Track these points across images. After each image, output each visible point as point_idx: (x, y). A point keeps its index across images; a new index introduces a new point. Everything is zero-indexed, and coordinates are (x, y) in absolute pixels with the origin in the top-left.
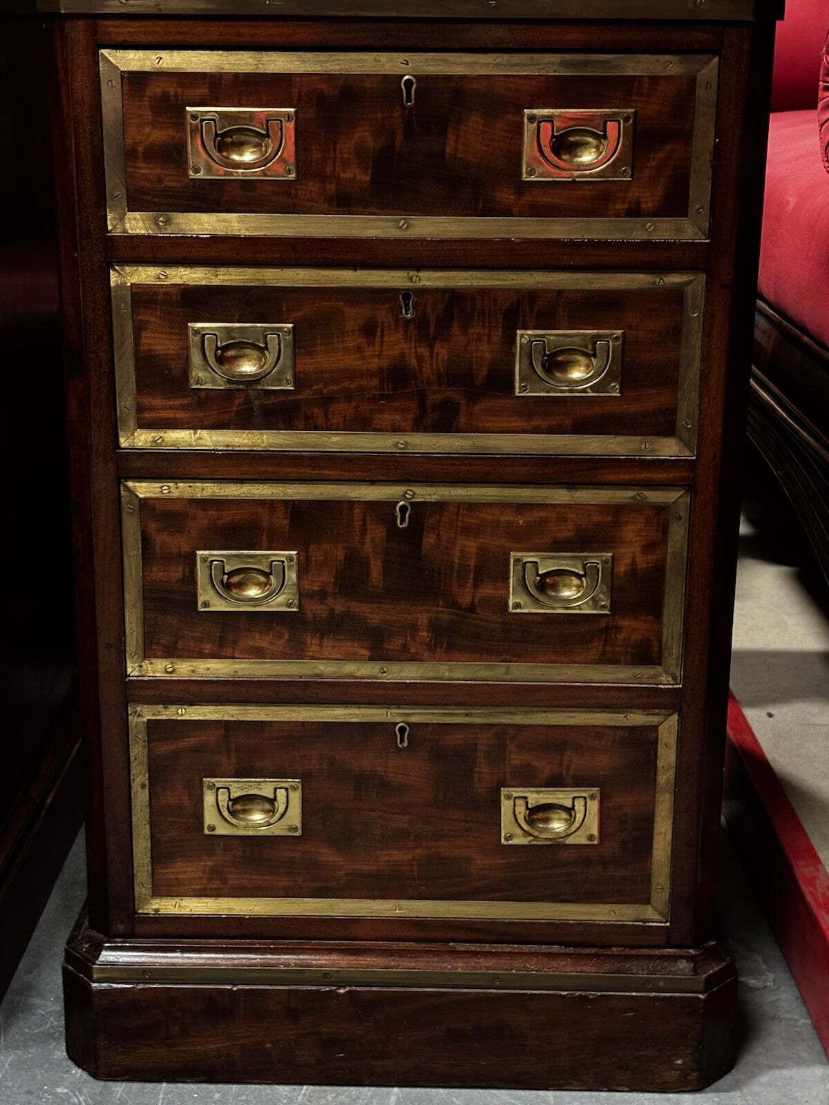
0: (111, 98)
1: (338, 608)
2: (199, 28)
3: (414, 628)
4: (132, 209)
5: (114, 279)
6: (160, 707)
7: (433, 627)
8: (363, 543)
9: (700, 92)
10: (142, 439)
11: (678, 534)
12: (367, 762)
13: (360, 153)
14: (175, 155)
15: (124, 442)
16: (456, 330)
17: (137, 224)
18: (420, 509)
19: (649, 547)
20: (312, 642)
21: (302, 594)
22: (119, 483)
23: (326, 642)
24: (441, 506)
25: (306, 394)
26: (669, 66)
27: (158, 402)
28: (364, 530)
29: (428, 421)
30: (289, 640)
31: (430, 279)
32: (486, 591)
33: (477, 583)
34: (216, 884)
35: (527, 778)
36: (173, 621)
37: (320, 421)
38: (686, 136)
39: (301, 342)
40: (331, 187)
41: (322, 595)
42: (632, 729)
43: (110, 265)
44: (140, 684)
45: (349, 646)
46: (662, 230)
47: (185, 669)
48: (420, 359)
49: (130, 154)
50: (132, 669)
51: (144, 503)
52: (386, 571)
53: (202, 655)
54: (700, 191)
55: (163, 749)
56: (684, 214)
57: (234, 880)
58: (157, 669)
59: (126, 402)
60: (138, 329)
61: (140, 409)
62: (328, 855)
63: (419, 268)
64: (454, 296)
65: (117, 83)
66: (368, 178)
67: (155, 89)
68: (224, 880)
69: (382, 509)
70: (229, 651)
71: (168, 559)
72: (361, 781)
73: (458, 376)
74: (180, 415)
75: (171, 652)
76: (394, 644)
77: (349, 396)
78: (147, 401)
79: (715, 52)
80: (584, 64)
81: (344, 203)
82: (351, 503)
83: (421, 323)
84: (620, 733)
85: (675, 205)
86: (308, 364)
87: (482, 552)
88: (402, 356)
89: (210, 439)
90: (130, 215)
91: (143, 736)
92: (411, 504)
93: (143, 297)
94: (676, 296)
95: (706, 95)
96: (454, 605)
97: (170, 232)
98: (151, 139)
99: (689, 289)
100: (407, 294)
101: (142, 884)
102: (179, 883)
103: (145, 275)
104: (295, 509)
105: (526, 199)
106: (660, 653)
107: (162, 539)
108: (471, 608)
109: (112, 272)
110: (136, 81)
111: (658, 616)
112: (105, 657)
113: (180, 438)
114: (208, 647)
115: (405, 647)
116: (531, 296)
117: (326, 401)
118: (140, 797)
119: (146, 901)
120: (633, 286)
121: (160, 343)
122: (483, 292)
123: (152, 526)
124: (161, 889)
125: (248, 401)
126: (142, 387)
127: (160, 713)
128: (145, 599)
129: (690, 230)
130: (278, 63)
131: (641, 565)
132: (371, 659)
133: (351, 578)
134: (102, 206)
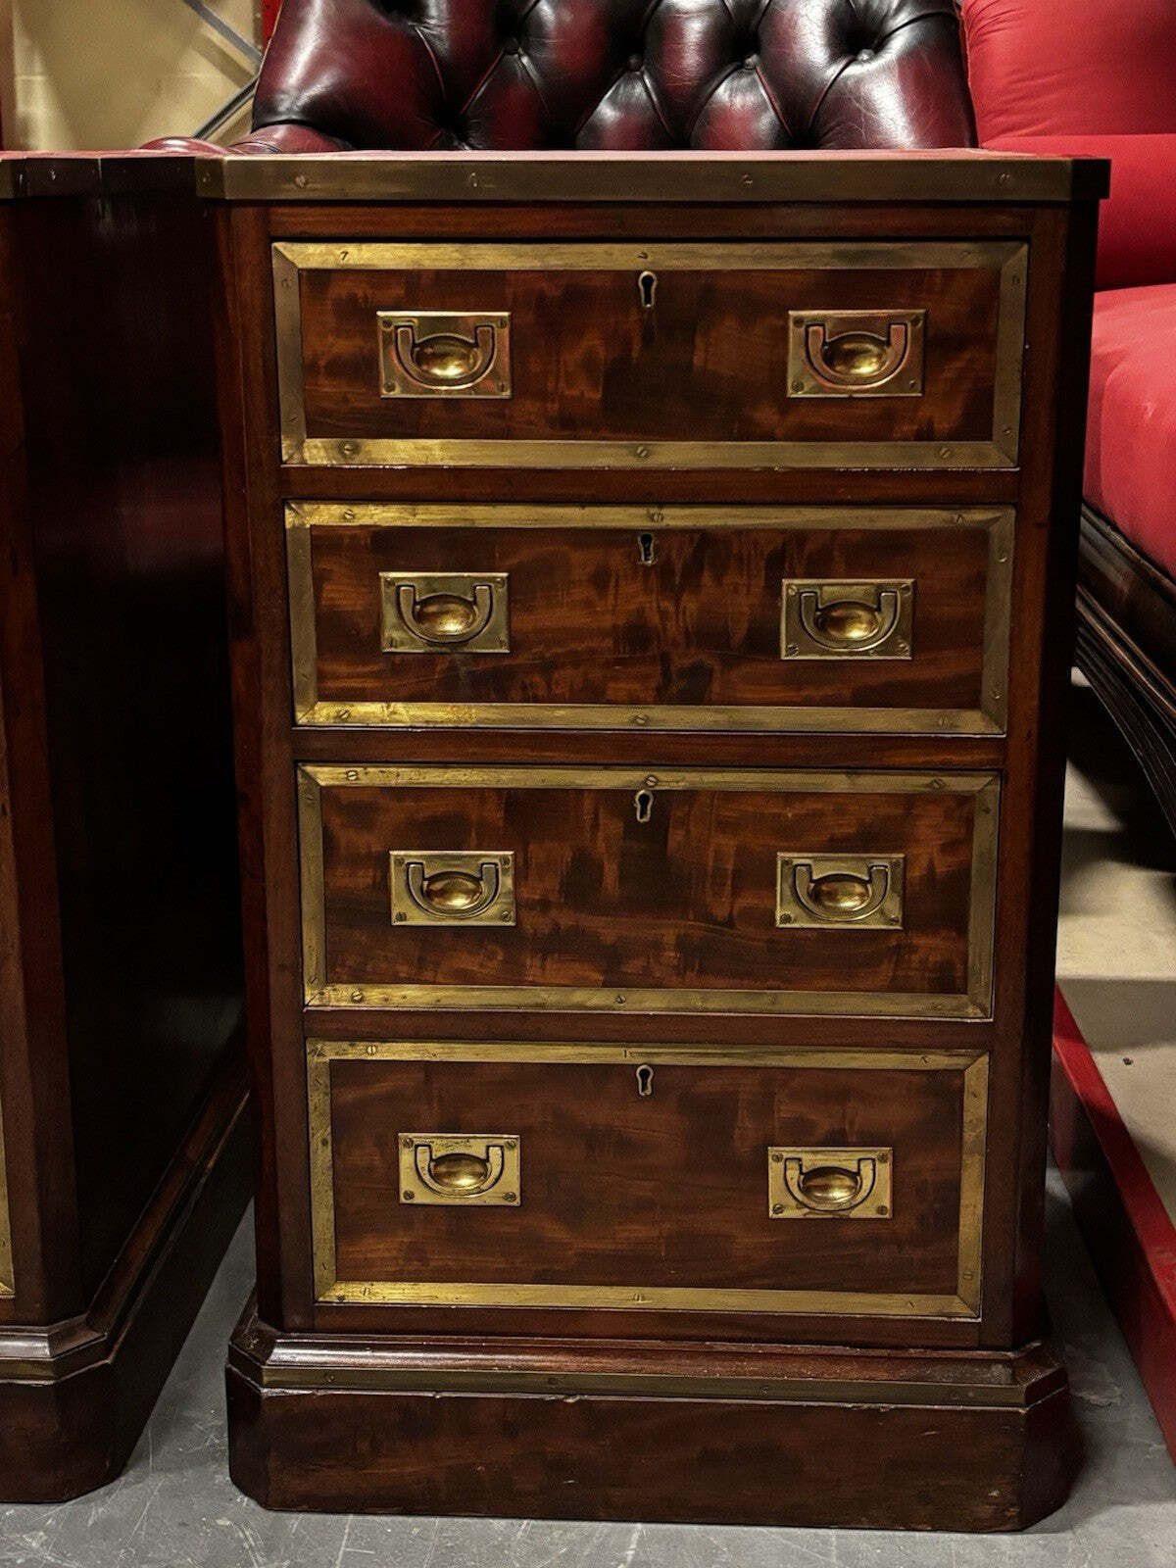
0: (286, 301)
1: (565, 922)
2: (394, 215)
3: (658, 946)
4: (312, 435)
5: (290, 519)
6: (345, 1045)
7: (681, 945)
8: (594, 840)
9: (1006, 286)
10: (324, 714)
11: (985, 832)
12: (601, 1113)
13: (589, 364)
14: (364, 370)
15: (302, 718)
16: (707, 578)
17: (317, 453)
18: (665, 800)
19: (950, 847)
20: (532, 964)
21: (520, 904)
22: (296, 767)
23: (548, 964)
24: (690, 795)
25: (522, 659)
26: (964, 256)
27: (342, 671)
28: (595, 826)
29: (673, 689)
30: (505, 961)
31: (676, 517)
32: (746, 901)
33: (736, 892)
34: (415, 1265)
35: (801, 1134)
36: (361, 937)
37: (541, 692)
38: (989, 342)
39: (517, 595)
40: (554, 408)
41: (545, 905)
42: (931, 1074)
43: (285, 503)
44: (322, 1016)
45: (579, 969)
46: (960, 457)
47: (375, 997)
48: (663, 615)
49: (310, 369)
50: (311, 998)
51: (326, 791)
52: (622, 879)
53: (397, 980)
54: (1007, 411)
55: (350, 1096)
56: (987, 436)
57: (437, 1261)
58: (341, 997)
59: (304, 669)
60: (319, 581)
61: (321, 676)
62: (554, 1231)
63: (661, 504)
64: (704, 539)
65: (294, 283)
66: (599, 396)
67: (339, 290)
68: (424, 1261)
69: (619, 798)
70: (429, 975)
71: (356, 861)
72: (593, 1138)
73: (709, 635)
74: (369, 684)
75: (360, 977)
76: (632, 967)
77: (576, 661)
78: (331, 667)
79: (1026, 239)
80: (862, 255)
81: (567, 426)
82: (580, 792)
83: (664, 570)
84: (916, 1079)
85: (976, 425)
86: (526, 622)
87: (740, 851)
88: (641, 611)
89: (407, 714)
90: (311, 442)
91: (325, 1080)
92: (654, 793)
93: (324, 540)
94: (979, 537)
95: (1013, 292)
96: (709, 918)
97: (358, 462)
98: (335, 350)
99: (994, 529)
100: (646, 536)
101: (324, 1263)
102: (370, 1264)
103: (328, 515)
104: (513, 801)
105: (792, 420)
106: (966, 979)
107: (346, 837)
108: (729, 923)
109: (287, 512)
110: (316, 280)
111: (962, 932)
112: (278, 981)
113: (370, 712)
114: (403, 970)
115: (647, 971)
116: (798, 538)
117: (548, 667)
118: (322, 1157)
119: (329, 1287)
120: (926, 525)
121: (344, 596)
122: (739, 532)
123: (336, 821)
124: (347, 1272)
125: (452, 667)
126: (325, 649)
127: (345, 1052)
128: (327, 911)
129: (995, 456)
130: (488, 257)
131: (941, 869)
132: (605, 985)
133: (580, 885)
134: (275, 429)
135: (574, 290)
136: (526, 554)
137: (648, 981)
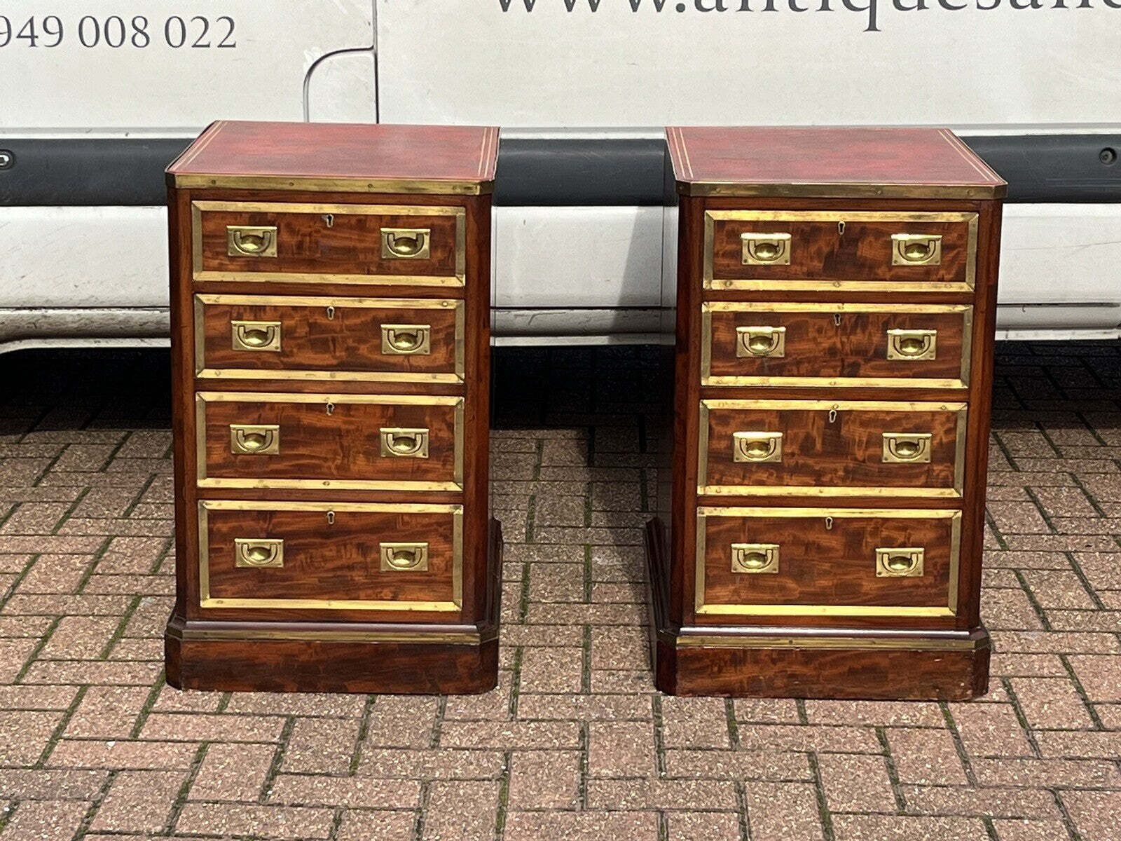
0: (709, 232)
1: (801, 461)
2: (750, 201)
3: (836, 470)
4: (714, 279)
5: (704, 309)
6: (712, 509)
7: (846, 470)
8: (813, 429)
9: (971, 228)
10: (712, 381)
11: (961, 424)
12: (811, 536)
13: (819, 252)
14: (737, 254)
15: (703, 383)
16: (859, 331)
17: (717, 285)
18: (841, 413)
19: (948, 432)
20: (786, 477)
21: (784, 454)
22: (699, 400)
23: (793, 478)
24: (850, 412)
25: (789, 359)
26: (955, 217)
27: (720, 364)
28: (813, 423)
29: (845, 372)
30: (777, 477)
31: (849, 308)
32: (871, 451)
33: (867, 449)
34: (735, 598)
35: (889, 543)
36: (721, 467)
37: (796, 373)
38: (965, 246)
39: (789, 338)
40: (805, 269)
41: (793, 454)
42: (940, 520)
43: (703, 302)
44: (705, 497)
45: (807, 479)
46: (955, 287)
47: (726, 491)
48: (842, 343)
49: (716, 255)
50: (700, 491)
51: (711, 411)
52: (823, 443)
53: (734, 484)
54: (971, 273)
55: (713, 529)
56: (964, 281)
57: (744, 595)
58: (712, 490)
59: (705, 364)
60: (714, 331)
61: (712, 367)
62: (791, 584)
63: (843, 303)
64: (859, 315)
65: (712, 225)
66: (822, 265)
67: (728, 227)
68: (739, 596)
69: (823, 414)
70: (746, 482)
71: (720, 437)
72: (808, 546)
73: (860, 351)
74: (731, 370)
75: (720, 483)
76: (826, 479)
77: (809, 360)
78: (715, 364)
79: (978, 212)
80: (920, 217)
81: (810, 276)
82: (808, 410)
83: (844, 328)
84: (933, 521)
85: (960, 278)
86: (792, 346)
87: (870, 434)
88: (834, 343)
89: (743, 381)
90: (714, 281)
91: (704, 523)
92: (837, 411)
93: (717, 316)
94: (960, 316)
95: (973, 229)
96: (856, 459)
97: (732, 287)
98: (726, 248)
99: (966, 313)
100: (837, 315)
101: (700, 597)
102: (718, 597)
103: (719, 306)
104: (781, 414)
105: (893, 273)
106: (953, 481)
107: (718, 429)
108: (864, 461)
109: (703, 306)
110: (720, 224)
111: (953, 464)
112: (689, 484)
113: (729, 381)
114: (737, 480)
115: (831, 479)
116: (894, 315)
117: (798, 363)
118: (701, 554)
119: (700, 606)
120: (941, 312)
121: (723, 336)
122: (873, 313)
123: (713, 422)
124: (708, 601)
125: (762, 363)
126: (714, 357)
127: (712, 512)
128: (709, 457)
129: (965, 287)
130: (785, 216)
131: (944, 440)
132: (816, 485)
133: (806, 447)
134: (701, 277)
135: (815, 228)
136: (792, 320)
137: (831, 484)
